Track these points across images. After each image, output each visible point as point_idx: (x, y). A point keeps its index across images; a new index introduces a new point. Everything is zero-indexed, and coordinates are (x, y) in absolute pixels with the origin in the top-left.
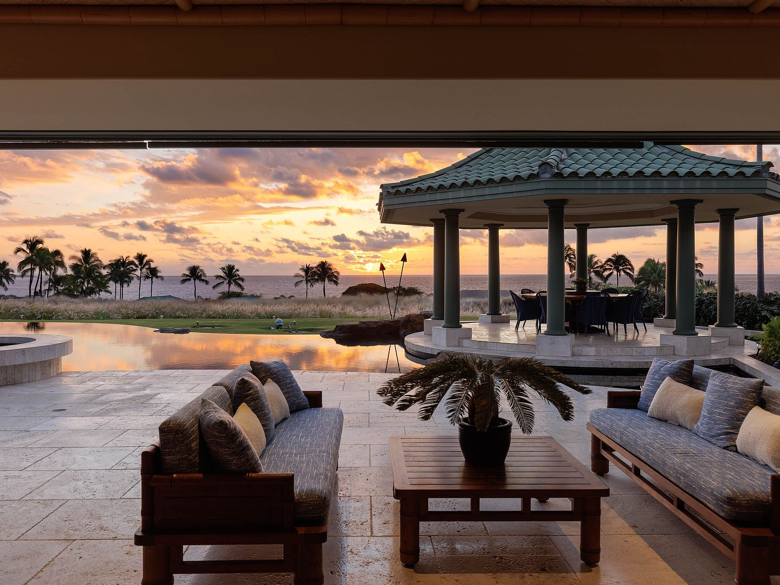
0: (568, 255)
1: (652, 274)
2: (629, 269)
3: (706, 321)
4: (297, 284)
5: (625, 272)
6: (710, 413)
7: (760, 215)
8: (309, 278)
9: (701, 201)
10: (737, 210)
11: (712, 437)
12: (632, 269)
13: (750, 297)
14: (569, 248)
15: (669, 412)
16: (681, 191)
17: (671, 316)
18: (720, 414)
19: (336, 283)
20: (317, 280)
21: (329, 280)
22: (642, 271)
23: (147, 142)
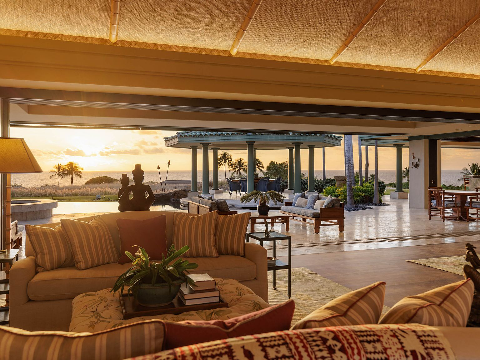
0: (228, 159)
1: (273, 170)
2: (261, 167)
3: (304, 191)
4: (51, 177)
5: (259, 169)
6: (309, 203)
7: (324, 147)
8: (60, 173)
9: (303, 143)
10: (315, 145)
11: (310, 207)
12: (263, 167)
13: (321, 180)
14: (228, 155)
15: (300, 205)
16: (296, 140)
17: (291, 189)
18: (311, 202)
19: (80, 176)
20: (67, 174)
21: (76, 175)
22: (268, 168)
23: (140, 128)
